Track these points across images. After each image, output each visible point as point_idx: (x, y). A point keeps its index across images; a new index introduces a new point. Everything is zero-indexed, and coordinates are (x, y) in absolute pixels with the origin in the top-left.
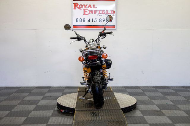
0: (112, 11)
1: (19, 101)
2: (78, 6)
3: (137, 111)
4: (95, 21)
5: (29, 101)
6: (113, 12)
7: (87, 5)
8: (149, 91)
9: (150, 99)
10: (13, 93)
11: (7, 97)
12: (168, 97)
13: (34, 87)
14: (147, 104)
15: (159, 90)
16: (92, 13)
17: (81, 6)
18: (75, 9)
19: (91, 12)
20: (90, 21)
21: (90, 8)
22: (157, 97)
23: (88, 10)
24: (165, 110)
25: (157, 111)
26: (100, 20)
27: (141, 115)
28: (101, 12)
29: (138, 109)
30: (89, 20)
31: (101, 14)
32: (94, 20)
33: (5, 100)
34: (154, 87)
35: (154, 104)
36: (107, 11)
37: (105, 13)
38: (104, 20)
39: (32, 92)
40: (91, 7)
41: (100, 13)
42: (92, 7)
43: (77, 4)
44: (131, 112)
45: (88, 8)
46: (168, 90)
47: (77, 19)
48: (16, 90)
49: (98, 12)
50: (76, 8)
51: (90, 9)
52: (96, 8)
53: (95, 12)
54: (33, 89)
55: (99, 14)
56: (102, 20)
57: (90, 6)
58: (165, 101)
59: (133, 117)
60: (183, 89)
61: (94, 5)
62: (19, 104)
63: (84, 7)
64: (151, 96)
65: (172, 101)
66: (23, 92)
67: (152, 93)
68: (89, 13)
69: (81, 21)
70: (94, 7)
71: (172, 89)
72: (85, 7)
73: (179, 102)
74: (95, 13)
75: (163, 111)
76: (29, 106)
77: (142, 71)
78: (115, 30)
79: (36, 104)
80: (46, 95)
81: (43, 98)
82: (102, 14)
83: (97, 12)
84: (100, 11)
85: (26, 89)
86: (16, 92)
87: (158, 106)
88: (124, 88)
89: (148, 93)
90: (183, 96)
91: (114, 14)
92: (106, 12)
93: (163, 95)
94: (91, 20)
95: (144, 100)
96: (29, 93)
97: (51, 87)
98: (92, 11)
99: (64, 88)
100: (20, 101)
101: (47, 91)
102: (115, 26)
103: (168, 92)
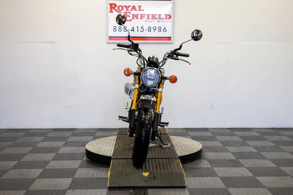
0: (166, 15)
1: (30, 149)
2: (116, 8)
3: (202, 160)
4: (142, 30)
5: (45, 148)
6: (168, 17)
7: (129, 6)
8: (221, 135)
9: (222, 145)
10: (19, 138)
11: (12, 143)
12: (249, 142)
13: (51, 129)
14: (218, 152)
15: (237, 133)
16: (137, 18)
17: (120, 8)
18: (111, 11)
19: (135, 16)
20: (133, 31)
21: (133, 10)
22: (234, 142)
23: (130, 13)
24: (244, 160)
25: (232, 161)
26: (149, 29)
27: (210, 166)
28: (150, 17)
29: (205, 158)
30: (133, 28)
31: (150, 20)
32: (140, 29)
33: (9, 146)
34: (228, 129)
35: (228, 151)
36: (160, 15)
37: (156, 19)
38: (155, 28)
39: (48, 135)
40: (136, 10)
41: (148, 18)
42: (137, 8)
43: (115, 5)
44: (195, 162)
45: (131, 10)
46: (250, 132)
47: (115, 28)
48: (24, 133)
49: (146, 17)
50: (113, 10)
51: (133, 12)
52: (143, 10)
53: (142, 16)
54: (49, 132)
55: (148, 20)
56: (152, 29)
57: (134, 8)
58: (245, 147)
59: (198, 168)
60: (272, 131)
61: (140, 7)
62: (30, 152)
63: (125, 9)
64: (223, 141)
65: (255, 148)
66: (35, 136)
67: (226, 137)
68: (133, 18)
69: (120, 30)
70: (140, 10)
71: (256, 132)
72: (127, 10)
73: (265, 149)
74: (141, 18)
75: (241, 161)
76: (45, 154)
77: (212, 105)
78: (172, 43)
79: (56, 152)
80: (69, 140)
81: (65, 144)
82: (153, 20)
83: (144, 17)
84: (148, 15)
85: (39, 131)
86: (24, 136)
87: (234, 154)
88: (185, 131)
89: (220, 137)
90: (272, 141)
91: (170, 20)
92: (157, 17)
93: (242, 140)
94: (136, 29)
95: (214, 146)
96: (44, 137)
97: (76, 129)
98: (138, 15)
99: (95, 131)
100: (32, 148)
101: (70, 135)
102: (171, 37)
103: (250, 135)
